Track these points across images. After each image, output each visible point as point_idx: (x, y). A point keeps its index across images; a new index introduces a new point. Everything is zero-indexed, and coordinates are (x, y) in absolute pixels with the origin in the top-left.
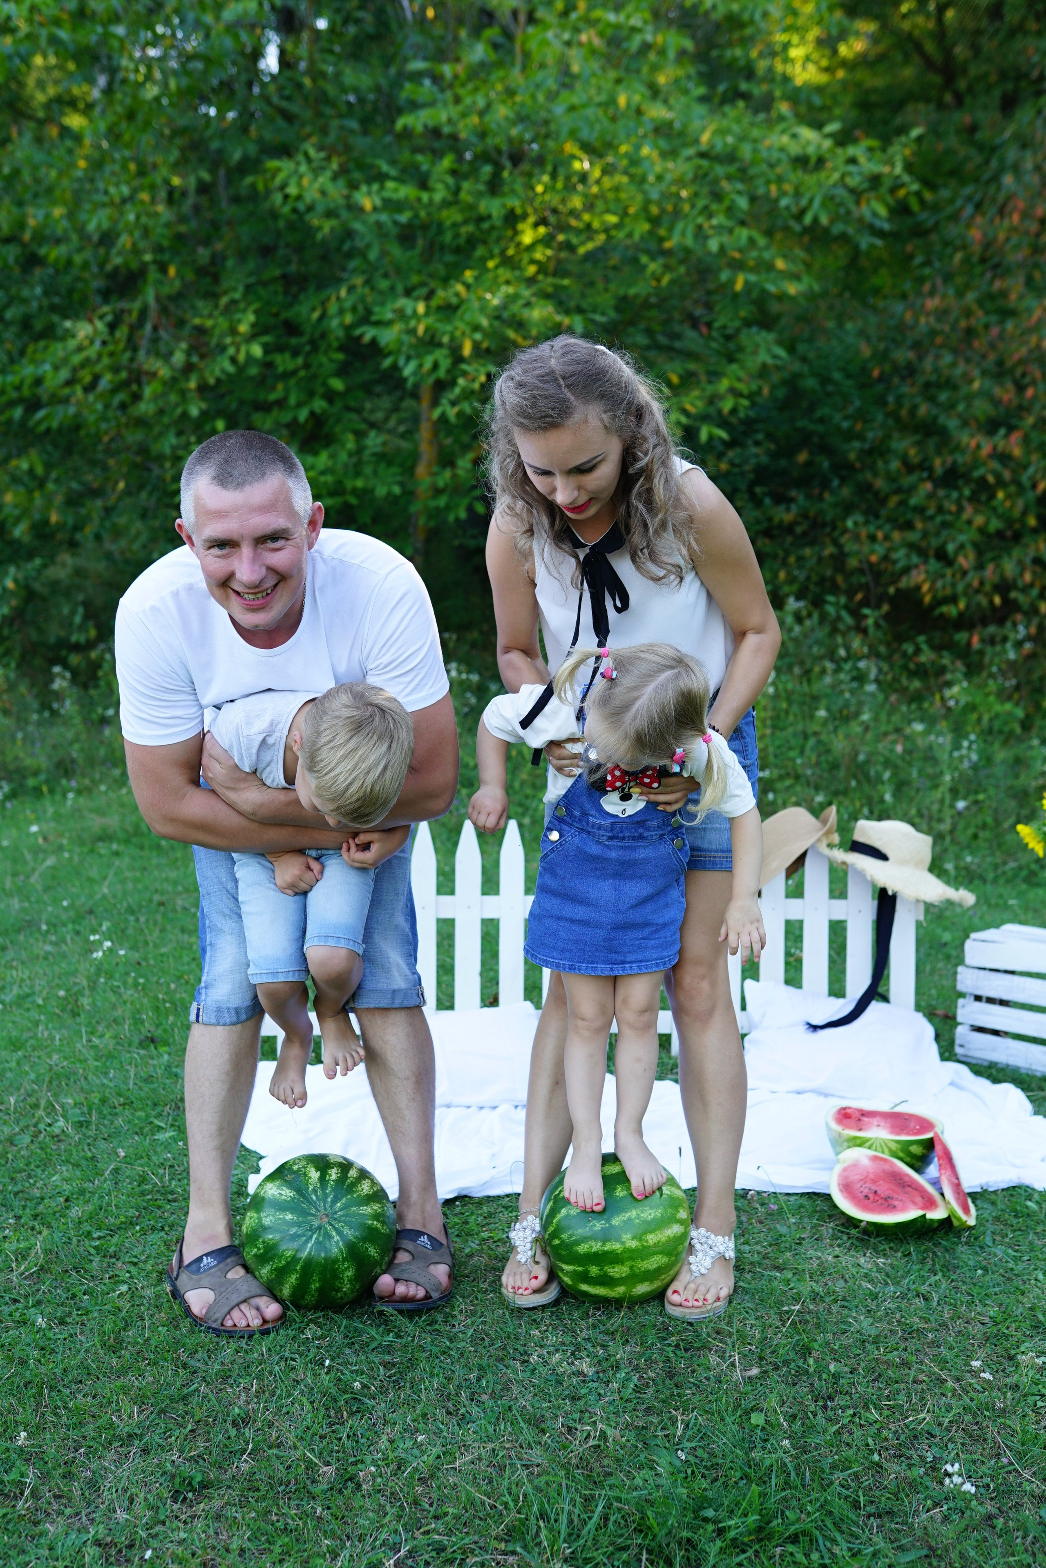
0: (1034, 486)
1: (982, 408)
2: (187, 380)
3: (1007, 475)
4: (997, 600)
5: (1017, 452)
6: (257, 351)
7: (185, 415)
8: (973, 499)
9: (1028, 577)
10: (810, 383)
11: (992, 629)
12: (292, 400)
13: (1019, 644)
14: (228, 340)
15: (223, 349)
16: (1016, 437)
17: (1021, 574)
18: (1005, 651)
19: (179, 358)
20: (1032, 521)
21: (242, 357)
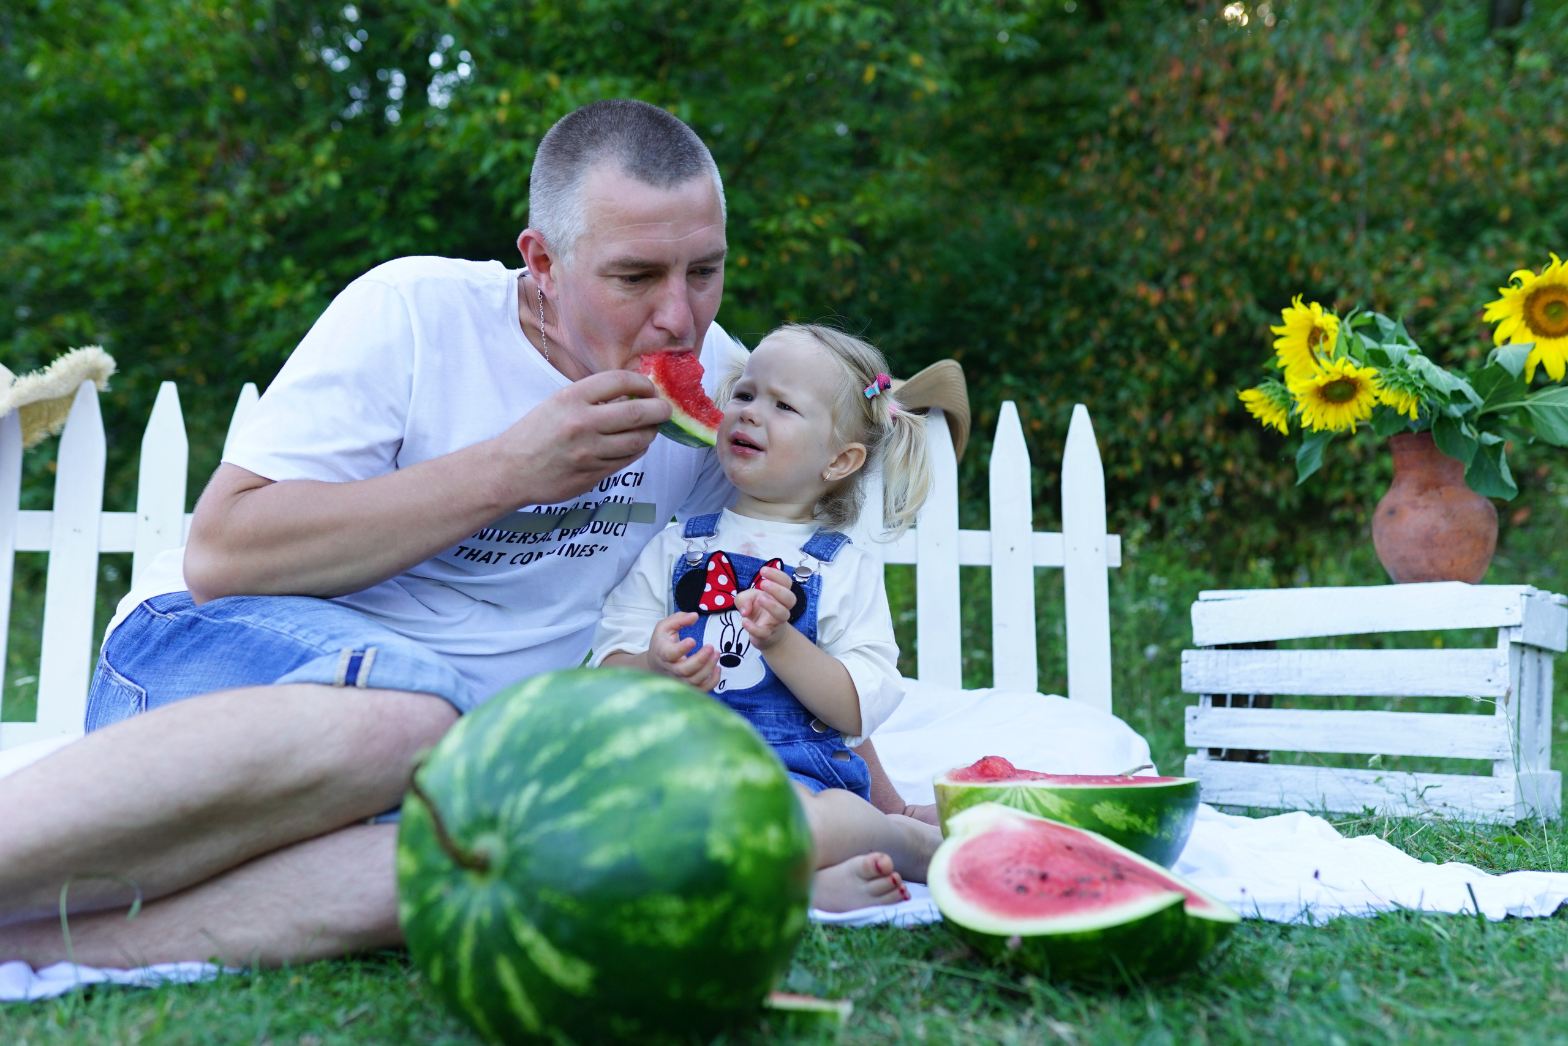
0: (1210, 330)
1: (1149, 258)
2: (252, 210)
3: (1180, 321)
4: (1177, 460)
5: (1190, 295)
6: (334, 180)
7: (247, 251)
8: (1145, 350)
9: (1210, 431)
10: (964, 268)
11: (1172, 487)
12: (375, 238)
13: (1205, 503)
14: (304, 172)
15: (297, 181)
16: (1188, 281)
17: (1201, 427)
18: (1189, 510)
19: (243, 188)
20: (1210, 377)
21: (317, 189)
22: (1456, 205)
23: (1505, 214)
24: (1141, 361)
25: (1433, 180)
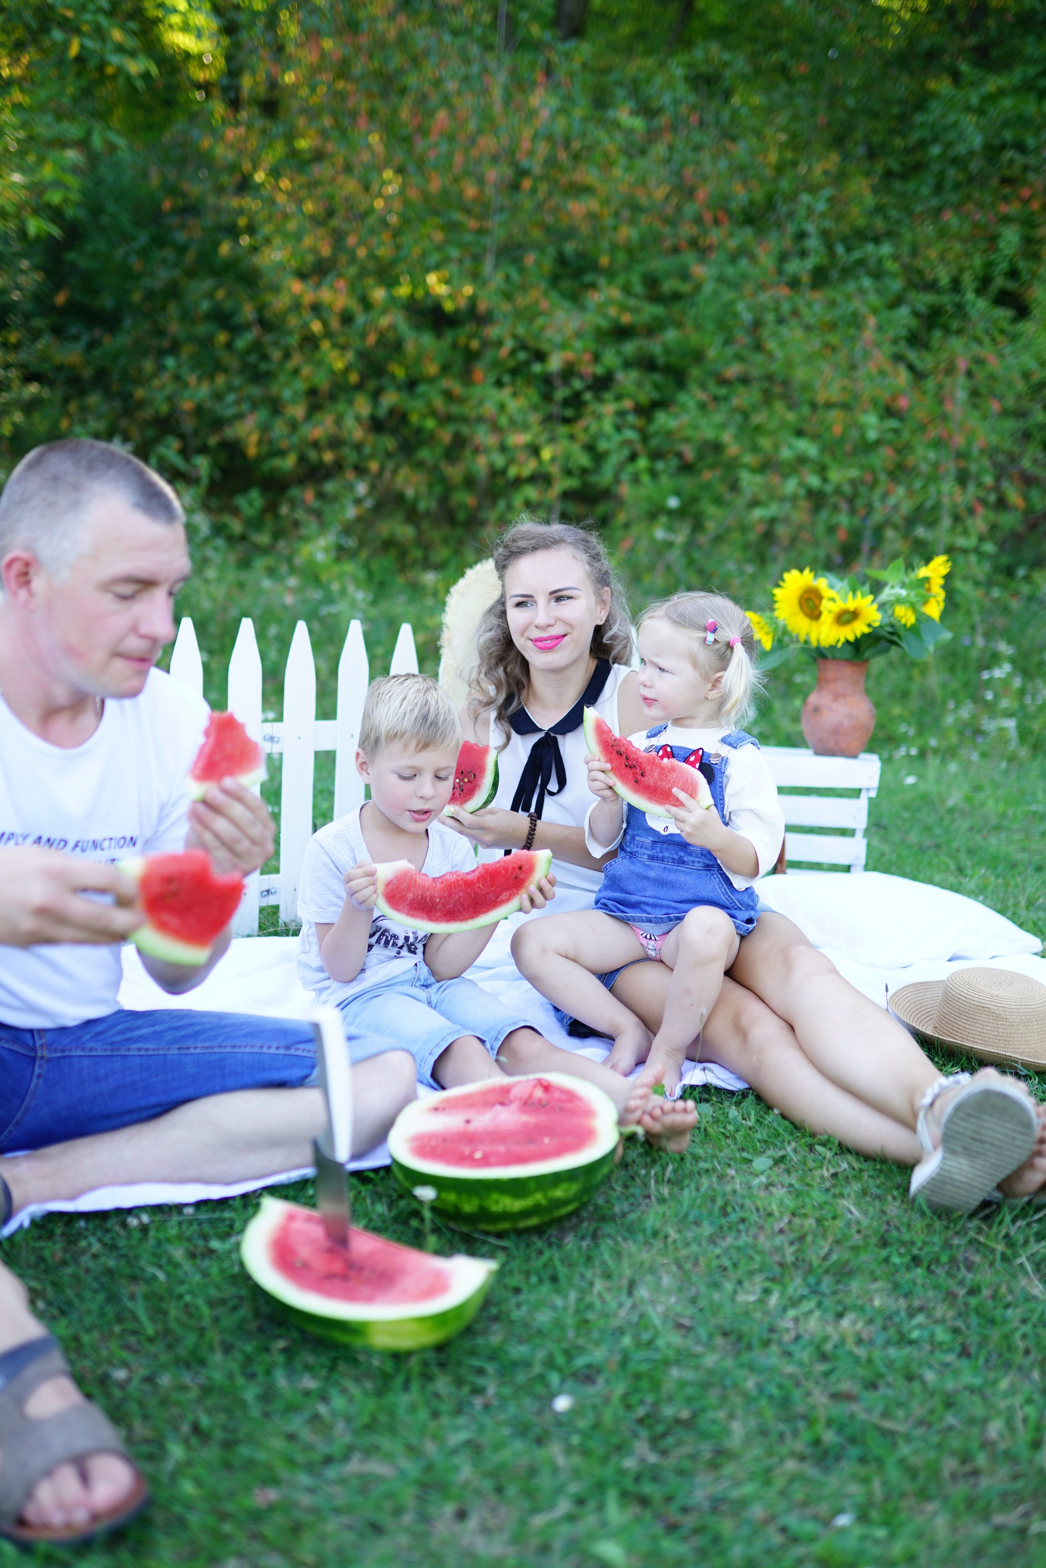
0: (364, 338)
8: (301, 347)
13: (358, 501)
18: (343, 509)
20: (354, 378)
22: (569, 248)
23: (604, 260)
24: (296, 360)
25: (549, 219)
